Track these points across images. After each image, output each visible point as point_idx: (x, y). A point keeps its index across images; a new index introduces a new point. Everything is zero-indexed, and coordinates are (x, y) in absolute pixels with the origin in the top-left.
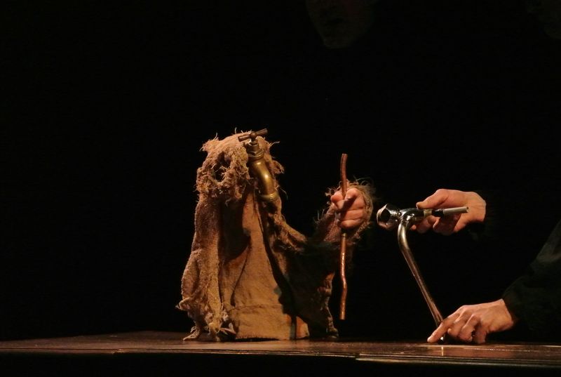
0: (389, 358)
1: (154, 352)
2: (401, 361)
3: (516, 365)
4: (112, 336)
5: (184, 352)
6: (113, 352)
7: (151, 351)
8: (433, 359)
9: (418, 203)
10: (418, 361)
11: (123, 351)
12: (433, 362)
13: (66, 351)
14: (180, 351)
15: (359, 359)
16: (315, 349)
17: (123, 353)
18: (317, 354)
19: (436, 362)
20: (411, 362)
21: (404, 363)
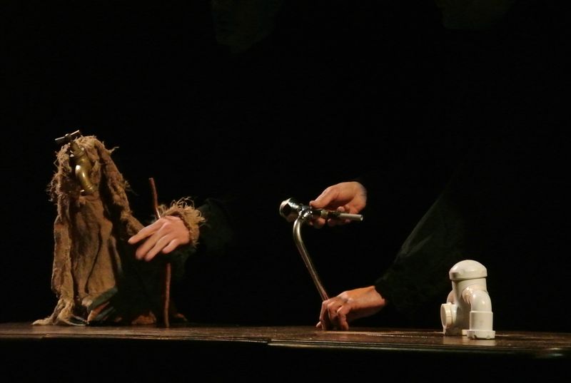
0: (300, 343)
2: (310, 346)
3: (414, 349)
5: (108, 337)
6: (41, 337)
8: (339, 344)
9: (311, 202)
10: (325, 346)
11: (51, 336)
12: (338, 347)
15: (271, 344)
17: (49, 338)
19: (342, 347)
20: (319, 346)
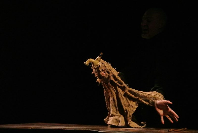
1: (42, 128)
2: (111, 132)
4: (30, 124)
7: (41, 128)
13: (17, 128)
14: (49, 128)
16: (87, 128)
18: (88, 130)
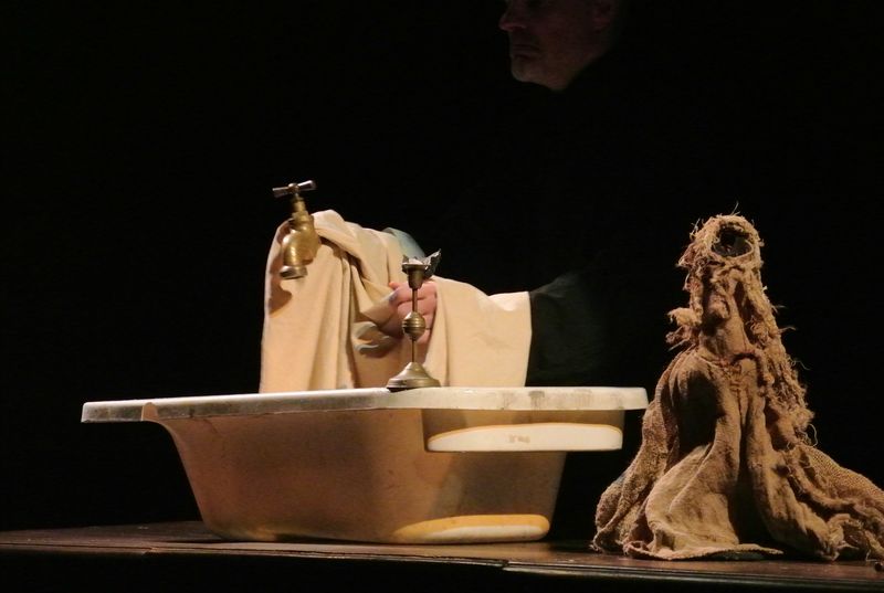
0: (554, 567)
2: (570, 573)
4: (141, 528)
6: (143, 552)
8: (617, 571)
10: (595, 574)
11: (159, 550)
15: (509, 569)
20: (585, 574)
21: (574, 577)
